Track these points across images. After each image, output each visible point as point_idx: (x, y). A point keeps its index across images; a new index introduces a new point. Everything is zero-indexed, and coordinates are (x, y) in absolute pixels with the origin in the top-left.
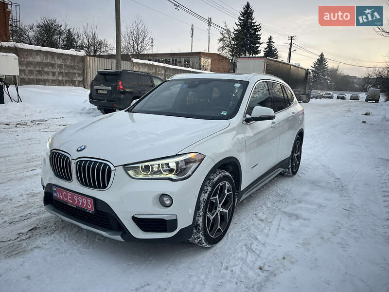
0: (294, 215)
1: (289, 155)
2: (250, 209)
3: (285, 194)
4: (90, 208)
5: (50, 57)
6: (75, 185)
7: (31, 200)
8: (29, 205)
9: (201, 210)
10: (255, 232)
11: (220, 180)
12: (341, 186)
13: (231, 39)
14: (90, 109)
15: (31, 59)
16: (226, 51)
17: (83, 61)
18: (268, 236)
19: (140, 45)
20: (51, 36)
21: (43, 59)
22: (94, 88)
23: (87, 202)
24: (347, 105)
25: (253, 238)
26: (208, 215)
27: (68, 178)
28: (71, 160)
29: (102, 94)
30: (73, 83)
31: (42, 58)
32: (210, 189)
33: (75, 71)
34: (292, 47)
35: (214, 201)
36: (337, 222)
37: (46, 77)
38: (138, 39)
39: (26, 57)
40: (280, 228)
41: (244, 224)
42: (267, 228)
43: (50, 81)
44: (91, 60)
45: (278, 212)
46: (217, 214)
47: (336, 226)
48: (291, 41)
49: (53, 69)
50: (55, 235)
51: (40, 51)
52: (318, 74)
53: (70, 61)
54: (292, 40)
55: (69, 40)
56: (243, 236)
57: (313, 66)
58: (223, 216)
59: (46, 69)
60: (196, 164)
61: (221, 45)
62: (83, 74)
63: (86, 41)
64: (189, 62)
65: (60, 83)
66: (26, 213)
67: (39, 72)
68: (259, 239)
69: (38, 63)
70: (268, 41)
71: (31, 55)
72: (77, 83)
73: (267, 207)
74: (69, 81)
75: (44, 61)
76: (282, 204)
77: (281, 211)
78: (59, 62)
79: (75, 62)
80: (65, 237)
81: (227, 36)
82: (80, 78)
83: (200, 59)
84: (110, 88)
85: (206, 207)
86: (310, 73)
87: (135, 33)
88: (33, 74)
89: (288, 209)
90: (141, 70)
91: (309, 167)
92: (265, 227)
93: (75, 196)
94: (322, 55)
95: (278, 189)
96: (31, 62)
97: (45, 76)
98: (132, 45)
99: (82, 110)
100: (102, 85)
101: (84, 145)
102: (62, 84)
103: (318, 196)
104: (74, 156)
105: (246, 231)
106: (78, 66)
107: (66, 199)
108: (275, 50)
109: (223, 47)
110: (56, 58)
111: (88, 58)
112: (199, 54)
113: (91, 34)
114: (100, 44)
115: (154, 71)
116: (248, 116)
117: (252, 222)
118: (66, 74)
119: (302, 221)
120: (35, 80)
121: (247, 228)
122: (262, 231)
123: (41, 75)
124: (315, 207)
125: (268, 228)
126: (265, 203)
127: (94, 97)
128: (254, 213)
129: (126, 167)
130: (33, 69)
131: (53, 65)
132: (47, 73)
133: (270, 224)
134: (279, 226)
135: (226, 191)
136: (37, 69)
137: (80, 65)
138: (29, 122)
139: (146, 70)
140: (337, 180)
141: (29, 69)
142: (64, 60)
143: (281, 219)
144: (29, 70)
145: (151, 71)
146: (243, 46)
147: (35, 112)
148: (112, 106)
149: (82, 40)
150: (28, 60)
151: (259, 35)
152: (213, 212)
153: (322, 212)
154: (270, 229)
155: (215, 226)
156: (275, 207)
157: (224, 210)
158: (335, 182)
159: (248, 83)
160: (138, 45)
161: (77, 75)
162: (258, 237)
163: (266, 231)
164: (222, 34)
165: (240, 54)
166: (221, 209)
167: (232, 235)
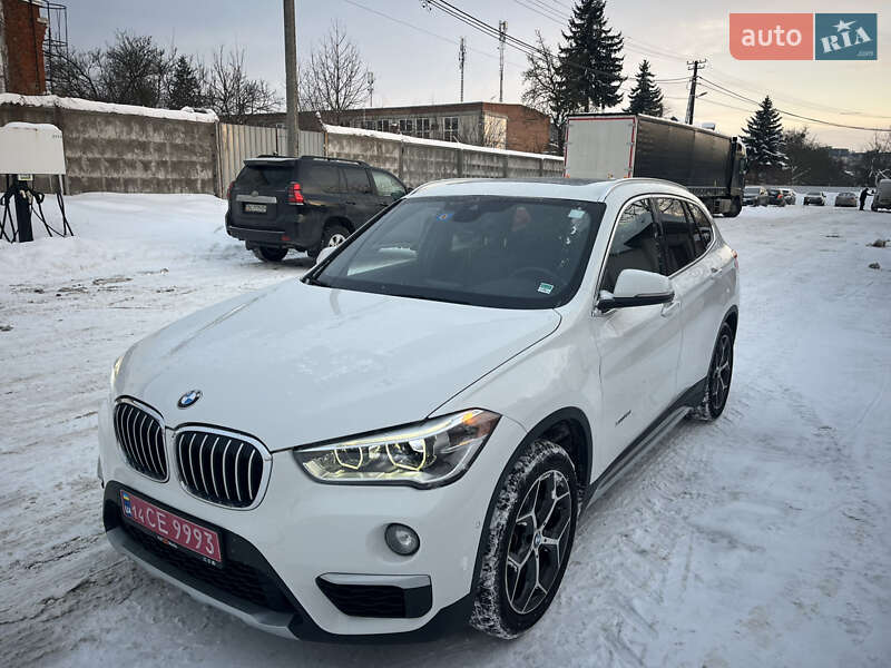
0: (722, 535)
1: (703, 372)
2: (610, 518)
3: (695, 474)
4: (211, 552)
5: (136, 128)
6: (173, 492)
7: (81, 501)
8: (75, 516)
9: (492, 553)
10: (627, 588)
11: (539, 470)
12: (833, 446)
13: (553, 71)
14: (228, 248)
15: (92, 134)
16: (541, 99)
17: (213, 135)
18: (660, 600)
19: (343, 92)
20: (141, 75)
21: (122, 132)
22: (238, 199)
23: (204, 538)
24: (830, 219)
25: (624, 607)
26: (511, 561)
27: (159, 473)
28: (163, 428)
29: (255, 213)
30: (190, 186)
31: (118, 130)
32: (513, 496)
33: (194, 159)
34: (698, 86)
35: (525, 524)
36: (833, 554)
37: (128, 174)
38: (338, 78)
39: (81, 129)
40: (690, 575)
41: (599, 566)
42: (658, 576)
43: (139, 182)
44: (231, 132)
45: (683, 528)
46: (533, 552)
47: (830, 568)
48: (695, 73)
49: (144, 154)
50: (132, 602)
51: (114, 114)
52: (758, 146)
53: (182, 135)
54: (696, 69)
55: (182, 82)
56: (598, 603)
57: (747, 129)
58: (546, 553)
59: (129, 156)
60: (479, 441)
61: (529, 85)
62: (214, 162)
63: (220, 86)
64: (455, 126)
65: (160, 187)
66: (67, 537)
67: (113, 163)
68: (640, 611)
69: (111, 143)
70: (640, 72)
71: (93, 125)
72: (199, 186)
73: (655, 513)
74: (181, 181)
75: (124, 137)
76: (692, 503)
77: (689, 524)
78: (157, 138)
79: (193, 138)
80: (157, 609)
81: (544, 65)
82: (207, 175)
83: (482, 118)
84: (274, 200)
85: (503, 544)
86: (740, 146)
87: (331, 64)
88: (100, 168)
89: (707, 519)
90: (347, 150)
91: (752, 394)
92: (652, 574)
93: (175, 521)
94: (767, 103)
95: (677, 459)
96: (93, 140)
97: (127, 172)
98: (325, 91)
99: (211, 251)
100: (255, 193)
101: (197, 388)
102: (166, 189)
103: (779, 478)
104: (171, 418)
105: (605, 587)
106: (201, 147)
107: (154, 526)
108: (657, 93)
109: (534, 91)
110: (150, 129)
111: (224, 126)
112: (479, 108)
113: (230, 70)
114: (251, 90)
115: (376, 153)
116: (606, 295)
117: (617, 560)
118: (176, 166)
119: (745, 553)
120: (104, 180)
121: (607, 577)
122: (644, 585)
123: (117, 170)
124: (774, 511)
125: (661, 575)
126: (649, 501)
127: (237, 221)
128: (623, 529)
129: (300, 453)
130: (98, 156)
131: (144, 146)
132: (132, 165)
133: (665, 564)
134: (687, 568)
135: (554, 492)
136: (108, 155)
137: (206, 144)
138: (88, 285)
139: (356, 150)
140: (824, 432)
141: (90, 156)
142: (170, 133)
143: (691, 548)
144: (89, 160)
145: (369, 153)
146: (580, 86)
147: (104, 257)
148: (277, 241)
149: (211, 83)
150: (86, 136)
151: (617, 59)
152: (521, 551)
153: (793, 525)
154: (664, 580)
155: (527, 584)
156: (673, 513)
157: (550, 541)
158: (818, 435)
159: (603, 206)
160: (337, 92)
161: (198, 167)
162: (637, 603)
163: (654, 585)
164: (532, 59)
165: (574, 106)
166: (542, 540)
167: (571, 598)
